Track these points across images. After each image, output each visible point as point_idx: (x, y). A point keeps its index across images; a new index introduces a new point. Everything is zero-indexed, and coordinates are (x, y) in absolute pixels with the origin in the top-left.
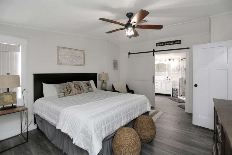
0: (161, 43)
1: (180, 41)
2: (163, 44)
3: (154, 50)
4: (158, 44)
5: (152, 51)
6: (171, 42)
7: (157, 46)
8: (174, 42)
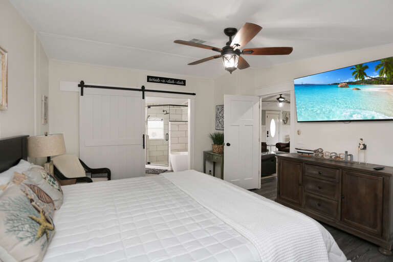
0: (156, 78)
1: (184, 81)
2: (158, 80)
3: (143, 87)
4: (150, 79)
5: (140, 88)
6: (172, 79)
7: (148, 81)
8: (176, 82)
